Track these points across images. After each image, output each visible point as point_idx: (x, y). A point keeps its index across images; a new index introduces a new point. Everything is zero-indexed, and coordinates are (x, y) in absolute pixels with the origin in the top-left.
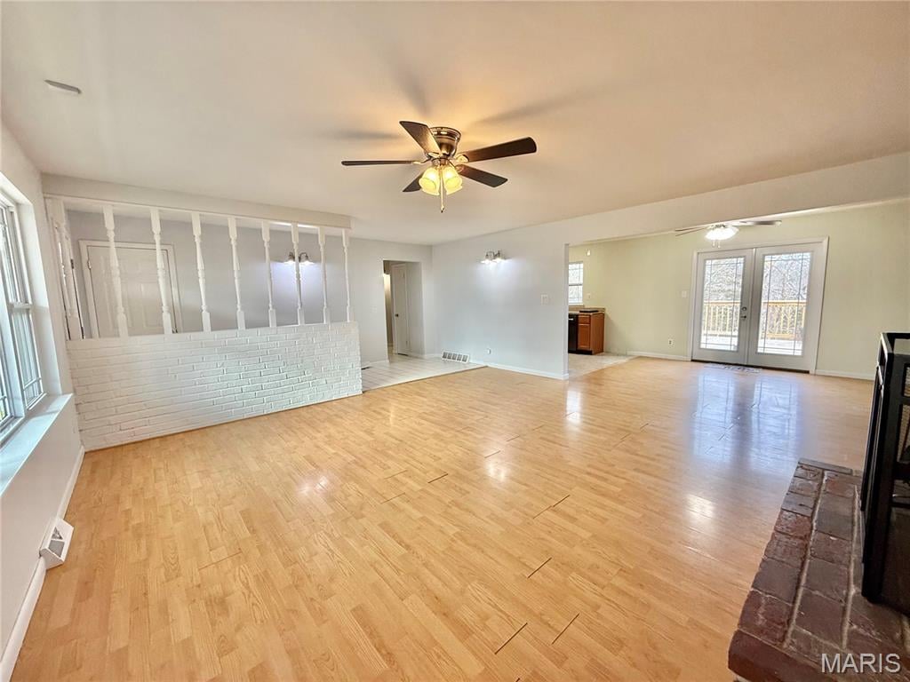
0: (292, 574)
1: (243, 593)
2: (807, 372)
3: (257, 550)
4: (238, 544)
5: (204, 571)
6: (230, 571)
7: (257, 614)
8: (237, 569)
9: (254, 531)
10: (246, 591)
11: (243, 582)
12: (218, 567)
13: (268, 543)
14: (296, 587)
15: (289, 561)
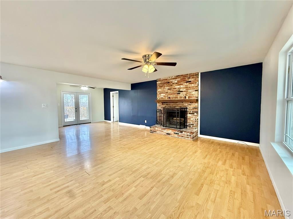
0: (206, 169)
1: (218, 174)
2: (91, 123)
3: (207, 179)
4: (210, 185)
5: (223, 186)
6: (217, 180)
7: (218, 169)
8: (215, 179)
9: (202, 185)
10: (217, 174)
11: (216, 176)
12: (219, 184)
13: (203, 178)
14: (208, 167)
15: (204, 171)
